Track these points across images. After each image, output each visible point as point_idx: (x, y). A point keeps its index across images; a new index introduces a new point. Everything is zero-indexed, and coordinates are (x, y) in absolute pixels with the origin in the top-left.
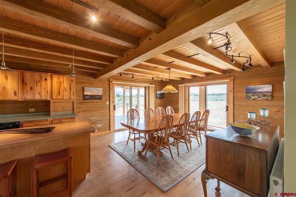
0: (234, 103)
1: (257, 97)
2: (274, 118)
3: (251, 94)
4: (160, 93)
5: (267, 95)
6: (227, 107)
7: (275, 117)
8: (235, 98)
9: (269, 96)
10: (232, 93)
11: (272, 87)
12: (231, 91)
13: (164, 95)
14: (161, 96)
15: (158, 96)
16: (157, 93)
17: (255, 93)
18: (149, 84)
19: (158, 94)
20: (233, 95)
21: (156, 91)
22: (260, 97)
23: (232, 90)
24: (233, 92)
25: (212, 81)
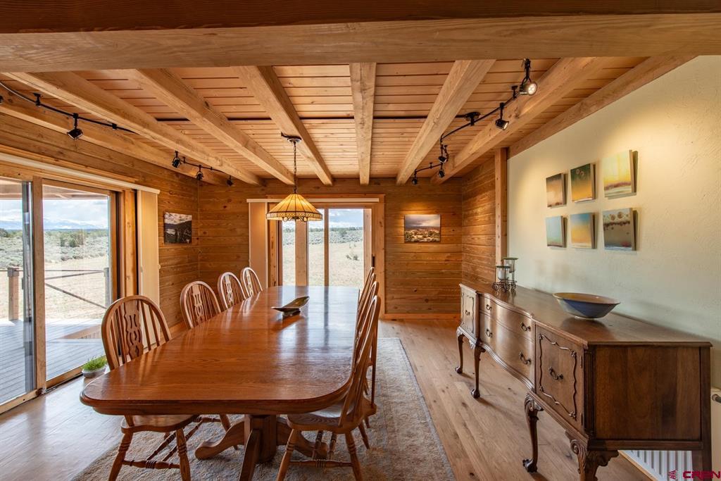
0: (385, 249)
1: (421, 236)
2: (442, 273)
3: (412, 231)
4: (178, 222)
5: (434, 232)
6: (374, 258)
7: (443, 271)
8: (388, 238)
9: (437, 234)
10: (383, 228)
11: (441, 219)
12: (380, 223)
13: (190, 229)
14: (182, 231)
15: (170, 231)
16: (167, 221)
17: (417, 228)
18: (136, 183)
19: (171, 226)
20: (385, 232)
21: (164, 214)
22: (425, 237)
23: (382, 221)
24: (383, 225)
25: (342, 197)
